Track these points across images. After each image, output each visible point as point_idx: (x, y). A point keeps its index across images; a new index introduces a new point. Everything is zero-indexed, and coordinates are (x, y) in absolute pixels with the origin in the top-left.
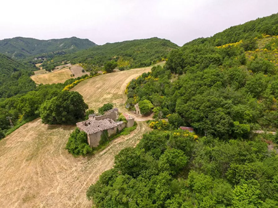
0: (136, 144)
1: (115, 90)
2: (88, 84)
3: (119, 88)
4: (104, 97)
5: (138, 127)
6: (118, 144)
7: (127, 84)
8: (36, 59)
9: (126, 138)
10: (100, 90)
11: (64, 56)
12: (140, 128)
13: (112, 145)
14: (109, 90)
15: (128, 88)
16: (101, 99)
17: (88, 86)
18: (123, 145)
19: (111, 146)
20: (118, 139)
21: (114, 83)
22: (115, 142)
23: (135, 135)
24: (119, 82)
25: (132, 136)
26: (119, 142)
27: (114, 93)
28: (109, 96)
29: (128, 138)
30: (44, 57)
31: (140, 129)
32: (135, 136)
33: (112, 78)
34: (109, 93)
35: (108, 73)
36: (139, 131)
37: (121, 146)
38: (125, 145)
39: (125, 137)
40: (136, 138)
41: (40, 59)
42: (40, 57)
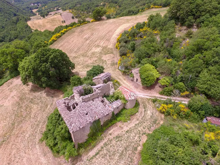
0: (141, 143)
1: (104, 43)
2: (76, 34)
3: (108, 40)
4: (92, 51)
5: (141, 109)
6: (114, 138)
7: (117, 35)
8: (32, 5)
9: (126, 129)
10: (88, 42)
11: (56, 2)
12: (144, 110)
13: (106, 140)
14: (98, 42)
15: (119, 41)
16: (89, 53)
17: (76, 36)
18: (122, 142)
19: (104, 142)
20: (114, 129)
21: (103, 33)
22: (111, 134)
23: (138, 122)
24: (108, 33)
25: (134, 125)
26: (116, 134)
27: (104, 45)
28: (98, 50)
29: (128, 129)
30: (39, 3)
31: (143, 113)
32: (138, 124)
33: (101, 28)
34: (98, 46)
35: (96, 21)
36: (143, 116)
37: (118, 142)
38: (124, 143)
39: (123, 125)
40: (140, 129)
41: (36, 4)
42: (36, 3)
